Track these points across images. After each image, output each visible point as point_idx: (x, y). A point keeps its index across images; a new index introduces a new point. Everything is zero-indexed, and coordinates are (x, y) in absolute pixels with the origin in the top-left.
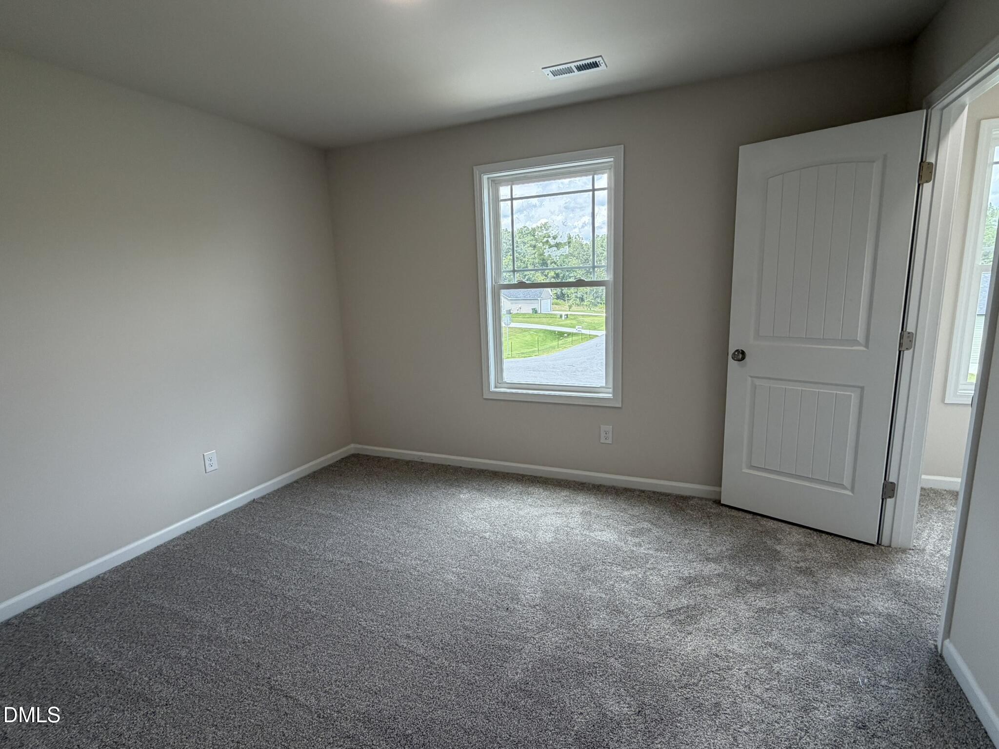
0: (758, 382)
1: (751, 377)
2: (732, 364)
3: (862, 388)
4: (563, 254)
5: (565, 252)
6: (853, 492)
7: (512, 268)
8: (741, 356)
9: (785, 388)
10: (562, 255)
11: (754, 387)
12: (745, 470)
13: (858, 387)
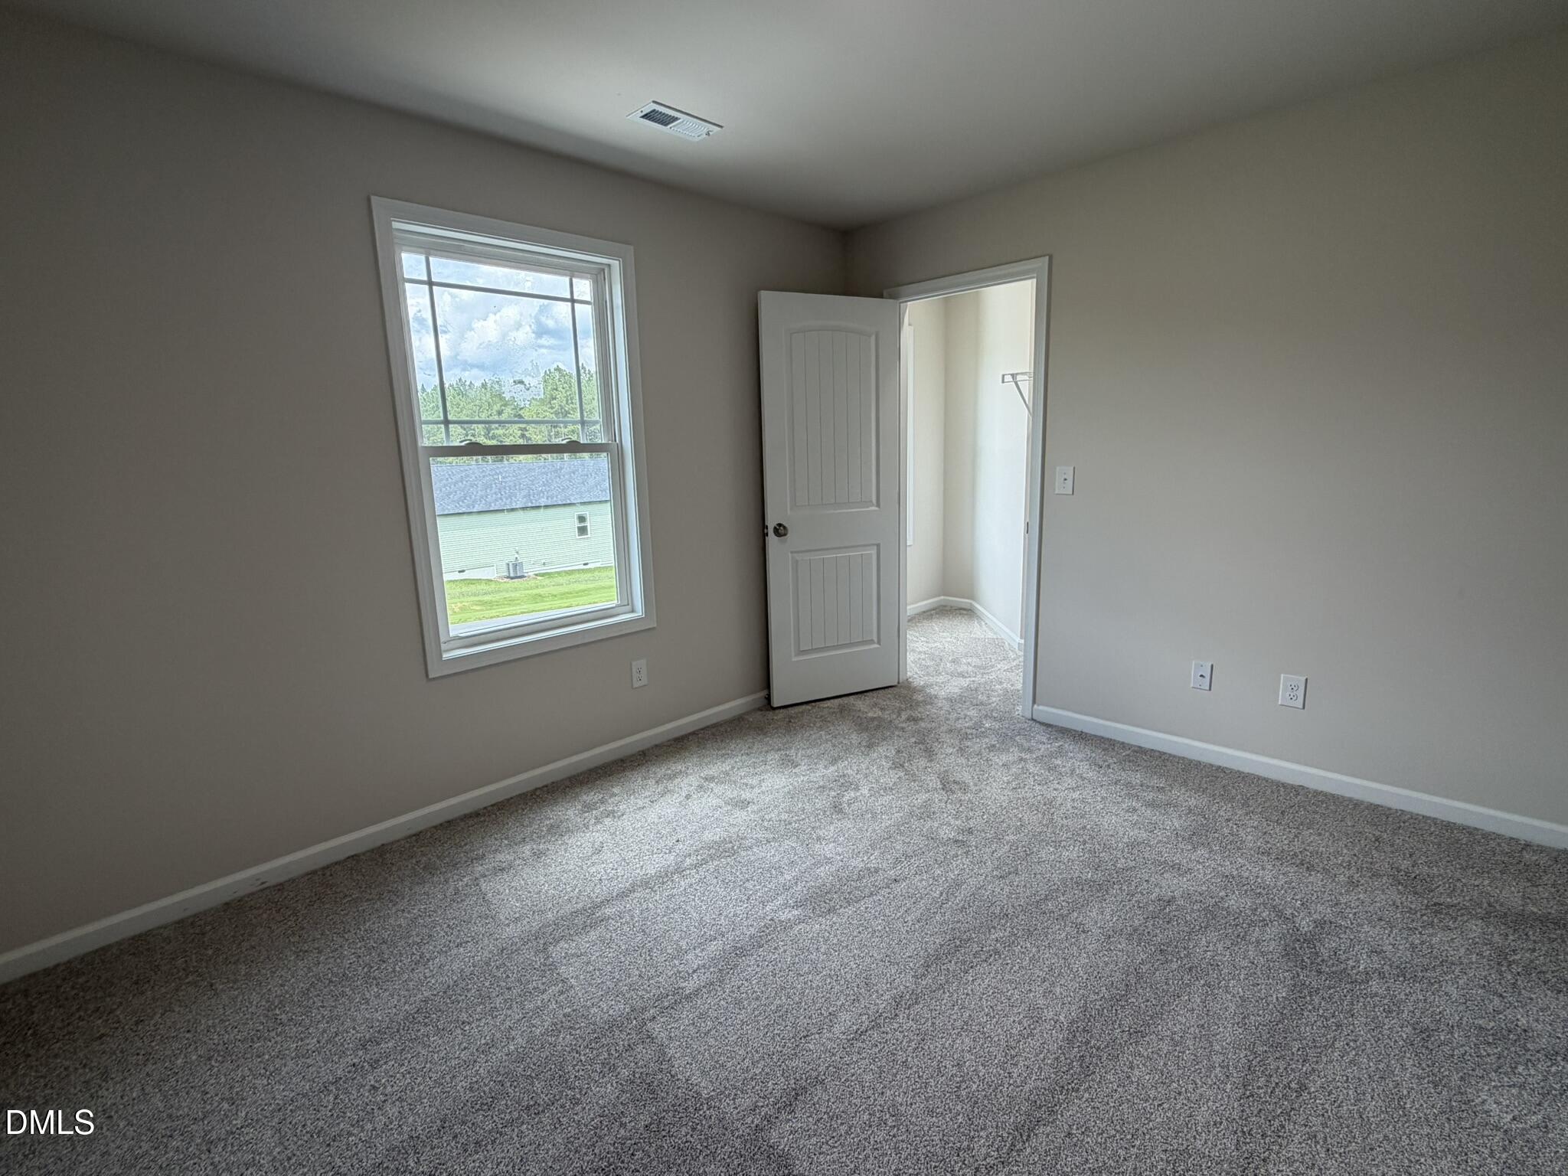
0: (798, 557)
1: (792, 552)
2: (772, 539)
3: (878, 546)
4: (535, 397)
5: (539, 395)
6: (880, 644)
7: (442, 415)
8: (780, 531)
9: (810, 560)
10: (533, 398)
11: (796, 563)
12: (795, 659)
13: (873, 545)
